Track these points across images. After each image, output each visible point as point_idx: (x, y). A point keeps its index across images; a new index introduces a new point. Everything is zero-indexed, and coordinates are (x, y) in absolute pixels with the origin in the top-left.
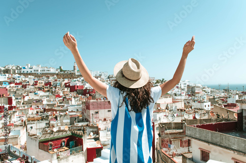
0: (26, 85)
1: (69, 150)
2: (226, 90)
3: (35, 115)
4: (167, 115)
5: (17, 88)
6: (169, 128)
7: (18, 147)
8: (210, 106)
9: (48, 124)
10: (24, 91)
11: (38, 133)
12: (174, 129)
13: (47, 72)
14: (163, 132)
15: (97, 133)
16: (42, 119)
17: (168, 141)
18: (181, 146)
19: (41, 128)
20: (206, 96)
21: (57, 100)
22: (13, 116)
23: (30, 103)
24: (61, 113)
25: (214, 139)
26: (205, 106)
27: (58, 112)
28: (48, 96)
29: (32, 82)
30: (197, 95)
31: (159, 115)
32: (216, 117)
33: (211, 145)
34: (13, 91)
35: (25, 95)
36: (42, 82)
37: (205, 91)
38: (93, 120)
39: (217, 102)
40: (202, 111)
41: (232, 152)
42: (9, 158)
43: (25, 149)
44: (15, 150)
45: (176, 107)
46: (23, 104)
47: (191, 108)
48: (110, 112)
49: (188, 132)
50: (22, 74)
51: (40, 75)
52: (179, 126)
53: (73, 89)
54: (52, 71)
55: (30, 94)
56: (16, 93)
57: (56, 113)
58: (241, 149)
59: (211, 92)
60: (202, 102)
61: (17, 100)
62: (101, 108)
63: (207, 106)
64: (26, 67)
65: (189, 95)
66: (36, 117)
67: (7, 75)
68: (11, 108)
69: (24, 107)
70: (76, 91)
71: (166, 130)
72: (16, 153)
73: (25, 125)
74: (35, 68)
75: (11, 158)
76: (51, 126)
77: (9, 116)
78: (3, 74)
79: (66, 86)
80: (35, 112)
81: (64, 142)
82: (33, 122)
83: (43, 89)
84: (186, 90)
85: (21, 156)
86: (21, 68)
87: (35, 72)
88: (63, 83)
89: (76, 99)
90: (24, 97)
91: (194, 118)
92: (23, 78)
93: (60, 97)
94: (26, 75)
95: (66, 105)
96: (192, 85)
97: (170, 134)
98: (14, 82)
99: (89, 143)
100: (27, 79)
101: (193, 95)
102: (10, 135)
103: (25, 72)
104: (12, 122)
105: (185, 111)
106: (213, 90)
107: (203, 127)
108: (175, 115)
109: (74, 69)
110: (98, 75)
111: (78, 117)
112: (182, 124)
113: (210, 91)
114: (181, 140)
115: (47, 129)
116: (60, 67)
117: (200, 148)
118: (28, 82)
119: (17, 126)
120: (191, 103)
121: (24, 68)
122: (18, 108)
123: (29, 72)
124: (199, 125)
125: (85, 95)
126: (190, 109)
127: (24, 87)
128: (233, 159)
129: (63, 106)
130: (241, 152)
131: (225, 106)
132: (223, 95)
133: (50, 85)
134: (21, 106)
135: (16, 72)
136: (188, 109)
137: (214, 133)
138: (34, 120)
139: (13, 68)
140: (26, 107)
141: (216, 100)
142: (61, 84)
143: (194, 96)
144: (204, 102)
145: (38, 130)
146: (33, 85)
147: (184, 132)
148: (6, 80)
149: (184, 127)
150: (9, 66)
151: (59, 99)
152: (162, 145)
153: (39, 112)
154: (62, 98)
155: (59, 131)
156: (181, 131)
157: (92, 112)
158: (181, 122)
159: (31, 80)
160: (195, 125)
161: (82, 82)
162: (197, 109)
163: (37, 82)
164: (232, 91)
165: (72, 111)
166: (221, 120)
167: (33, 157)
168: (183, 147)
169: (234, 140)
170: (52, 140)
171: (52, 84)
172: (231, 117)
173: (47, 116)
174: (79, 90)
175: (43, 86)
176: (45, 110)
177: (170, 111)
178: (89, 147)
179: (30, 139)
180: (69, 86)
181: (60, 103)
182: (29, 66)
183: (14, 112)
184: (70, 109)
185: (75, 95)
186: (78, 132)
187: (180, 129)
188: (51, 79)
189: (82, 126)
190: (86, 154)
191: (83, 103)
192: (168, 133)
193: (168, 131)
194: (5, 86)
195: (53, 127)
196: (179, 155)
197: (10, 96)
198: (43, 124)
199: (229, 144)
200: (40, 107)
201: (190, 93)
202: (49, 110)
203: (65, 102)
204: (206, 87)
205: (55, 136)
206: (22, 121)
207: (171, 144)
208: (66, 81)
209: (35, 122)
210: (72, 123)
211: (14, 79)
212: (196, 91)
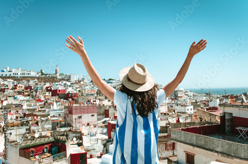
0: (5, 89)
1: (52, 156)
2: (207, 94)
3: (14, 121)
8: (192, 109)
9: (29, 129)
10: (2, 95)
11: (19, 140)
13: (28, 75)
15: (81, 138)
16: (22, 125)
18: (166, 150)
19: (21, 134)
20: (188, 100)
21: (38, 104)
23: (9, 108)
24: (42, 119)
25: (199, 142)
26: (188, 110)
27: (39, 117)
28: (28, 101)
29: (11, 86)
30: (180, 99)
32: (199, 120)
33: (196, 148)
35: (3, 99)
36: (21, 86)
37: (187, 95)
38: (76, 126)
39: (199, 106)
40: (185, 114)
41: (216, 154)
46: (1, 109)
47: (174, 111)
48: (93, 117)
49: (173, 136)
50: (1, 77)
51: (20, 79)
52: (164, 130)
53: (54, 93)
54: (33, 74)
55: (8, 98)
57: (37, 118)
58: (224, 152)
59: (194, 95)
60: (185, 106)
62: (84, 113)
63: (190, 110)
64: (5, 70)
65: (172, 99)
66: (15, 122)
69: (2, 112)
70: (58, 95)
73: (3, 131)
74: (14, 71)
76: (31, 132)
79: (48, 90)
80: (15, 118)
81: (46, 148)
82: (12, 128)
83: (23, 93)
87: (14, 75)
88: (45, 87)
89: (58, 104)
90: (2, 102)
91: (178, 121)
92: (1, 81)
93: (42, 101)
94: (5, 78)
95: (47, 110)
99: (72, 149)
100: (6, 83)
101: (175, 99)
103: (4, 76)
105: (168, 114)
106: (195, 94)
107: (188, 130)
109: (56, 73)
110: (81, 79)
111: (61, 122)
112: (167, 127)
113: (192, 95)
114: (166, 144)
115: (28, 135)
116: (41, 71)
117: (185, 151)
118: (7, 86)
120: (174, 106)
121: (3, 71)
123: (8, 76)
124: (184, 128)
125: (67, 99)
126: (173, 113)
127: (3, 91)
129: (45, 111)
130: (225, 154)
131: (207, 109)
132: (204, 98)
133: (31, 89)
136: (171, 113)
137: (199, 136)
138: (14, 126)
141: (198, 104)
142: (42, 88)
143: (177, 100)
144: (187, 106)
145: (18, 136)
146: (12, 89)
147: (169, 136)
149: (168, 130)
151: (40, 103)
153: (19, 117)
154: (43, 103)
155: (41, 137)
156: (166, 134)
157: (75, 116)
158: (165, 125)
159: (10, 83)
160: (180, 129)
161: (65, 86)
162: (180, 113)
163: (17, 85)
164: (213, 95)
165: (54, 116)
166: (204, 124)
168: (168, 151)
169: (218, 142)
170: (33, 147)
171: (33, 88)
172: (213, 121)
173: (27, 121)
174: (61, 94)
175: (23, 90)
176: (25, 115)
178: (73, 153)
179: (10, 146)
180: (51, 90)
181: (41, 108)
182: (8, 69)
184: (52, 114)
185: (57, 99)
186: (61, 137)
187: (164, 133)
188: (32, 83)
189: (65, 131)
190: (69, 160)
191: (65, 107)
195: (34, 132)
196: (164, 159)
198: (23, 130)
199: (213, 147)
200: (20, 112)
201: (173, 97)
202: (29, 115)
203: (47, 107)
204: (188, 91)
205: (37, 142)
206: (1, 126)
208: (48, 85)
209: (15, 128)
210: (54, 129)
212: (179, 95)
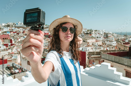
0: (19, 33)
2: (125, 35)
4: (93, 48)
5: (14, 34)
6: (93, 55)
7: (17, 64)
8: (116, 43)
10: (18, 36)
12: (96, 55)
14: (90, 56)
17: (93, 61)
18: (99, 63)
20: (114, 38)
22: (13, 49)
23: (21, 42)
25: (116, 60)
26: (113, 44)
29: (22, 31)
31: (88, 48)
33: (114, 63)
34: (12, 36)
35: (18, 38)
36: (27, 31)
37: (113, 36)
39: (120, 42)
40: (112, 46)
41: (124, 66)
42: (13, 69)
43: (21, 65)
44: (16, 65)
45: (97, 44)
46: (18, 42)
47: (106, 44)
49: (103, 57)
50: (16, 27)
52: (99, 53)
55: (21, 37)
56: (14, 37)
58: (129, 65)
59: (117, 36)
60: (112, 42)
61: (15, 41)
65: (105, 38)
67: (9, 28)
68: (12, 45)
69: (18, 44)
71: (92, 55)
72: (17, 67)
73: (19, 53)
75: (14, 69)
77: (11, 49)
78: (7, 27)
84: (103, 35)
85: (19, 68)
86: (16, 24)
87: (23, 26)
89: (45, 40)
90: (18, 39)
91: (107, 49)
92: (17, 29)
94: (19, 27)
96: (107, 32)
97: (94, 57)
98: (12, 31)
100: (19, 30)
101: (107, 38)
102: (12, 58)
103: (18, 26)
104: (13, 52)
105: (102, 46)
107: (111, 54)
108: (97, 48)
111: (47, 49)
112: (100, 52)
113: (116, 36)
114: (99, 61)
118: (20, 31)
119: (15, 54)
120: (105, 42)
121: (17, 24)
122: (15, 45)
123: (20, 26)
124: (109, 53)
125: (50, 38)
126: (105, 45)
127: (18, 34)
128: (125, 69)
132: (123, 38)
134: (17, 44)
135: (13, 26)
136: (104, 45)
137: (116, 57)
139: (12, 24)
140: (20, 44)
141: (119, 40)
143: (108, 38)
144: (113, 41)
146: (22, 33)
148: (8, 30)
149: (101, 54)
150: (9, 23)
152: (89, 63)
156: (100, 56)
158: (99, 51)
160: (106, 53)
161: (48, 31)
162: (109, 45)
163: (24, 31)
164: (128, 36)
166: (121, 51)
167: (25, 68)
169: (126, 60)
172: (126, 49)
174: (47, 35)
177: (95, 46)
179: (23, 60)
182: (20, 23)
183: (14, 47)
185: (44, 38)
187: (99, 55)
191: (49, 42)
192: (93, 57)
193: (93, 56)
194: (8, 34)
197: (11, 39)
199: (123, 62)
201: (105, 37)
206: (18, 51)
207: (94, 62)
211: (12, 30)
212: (109, 36)
